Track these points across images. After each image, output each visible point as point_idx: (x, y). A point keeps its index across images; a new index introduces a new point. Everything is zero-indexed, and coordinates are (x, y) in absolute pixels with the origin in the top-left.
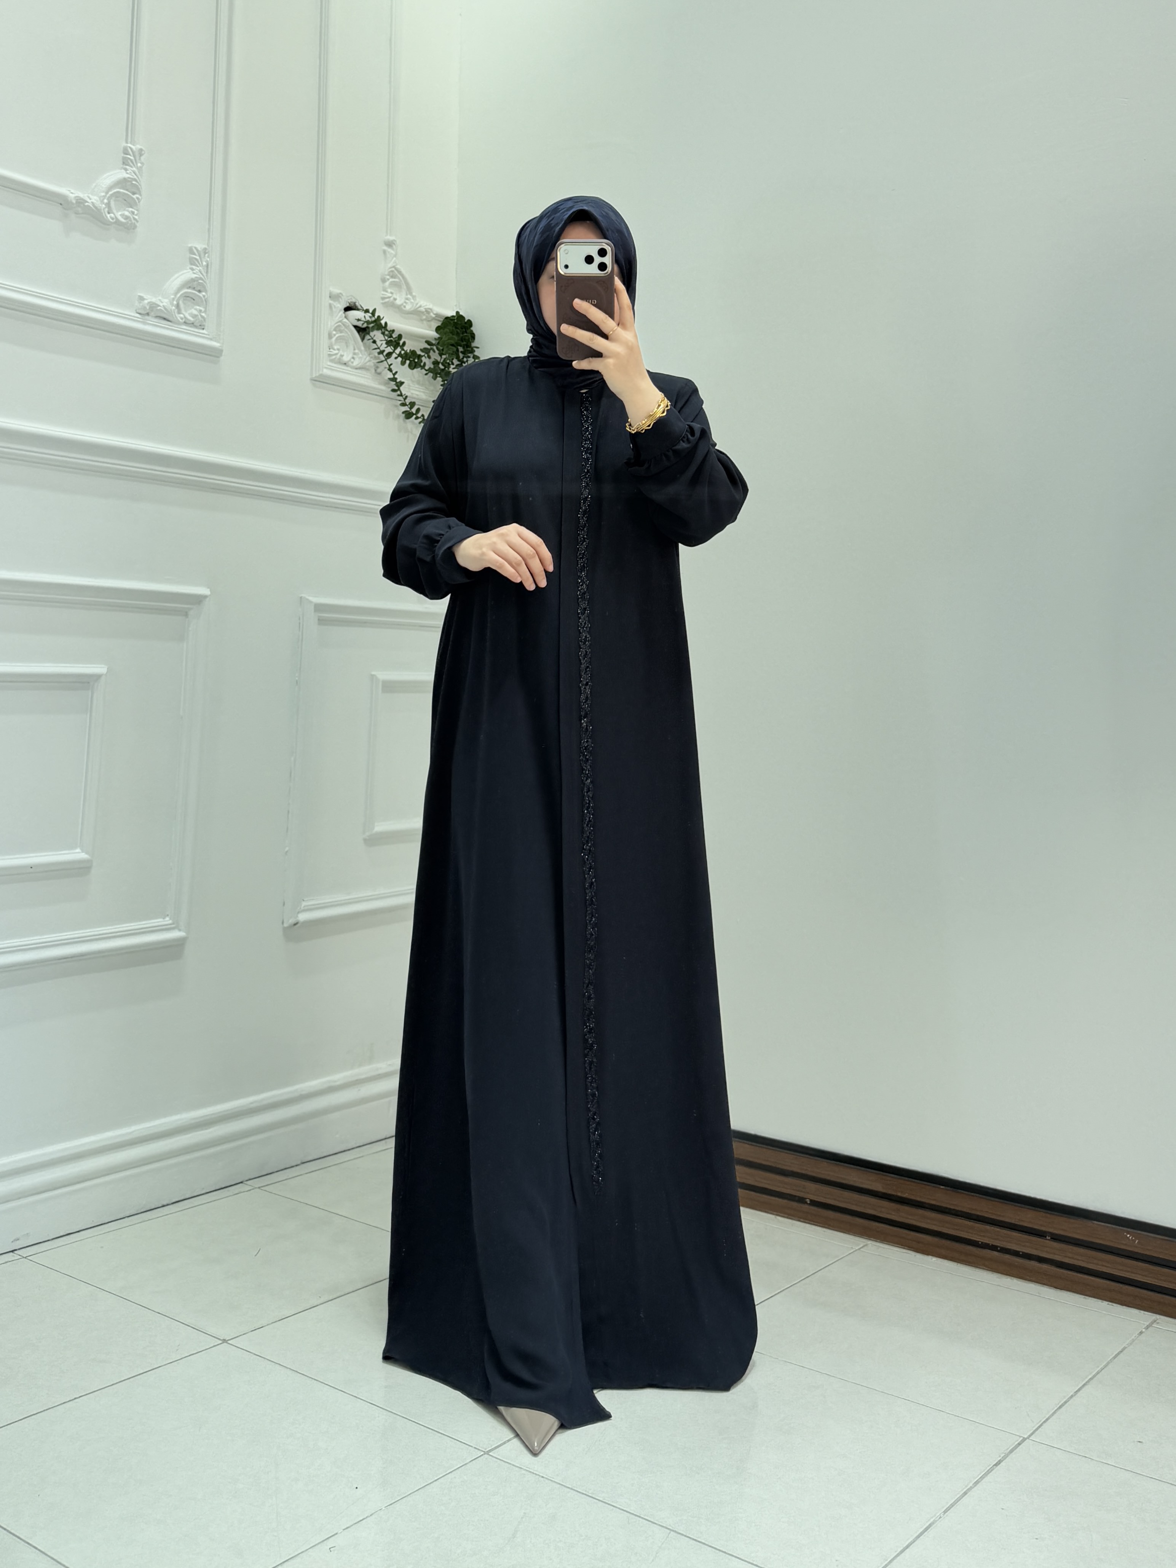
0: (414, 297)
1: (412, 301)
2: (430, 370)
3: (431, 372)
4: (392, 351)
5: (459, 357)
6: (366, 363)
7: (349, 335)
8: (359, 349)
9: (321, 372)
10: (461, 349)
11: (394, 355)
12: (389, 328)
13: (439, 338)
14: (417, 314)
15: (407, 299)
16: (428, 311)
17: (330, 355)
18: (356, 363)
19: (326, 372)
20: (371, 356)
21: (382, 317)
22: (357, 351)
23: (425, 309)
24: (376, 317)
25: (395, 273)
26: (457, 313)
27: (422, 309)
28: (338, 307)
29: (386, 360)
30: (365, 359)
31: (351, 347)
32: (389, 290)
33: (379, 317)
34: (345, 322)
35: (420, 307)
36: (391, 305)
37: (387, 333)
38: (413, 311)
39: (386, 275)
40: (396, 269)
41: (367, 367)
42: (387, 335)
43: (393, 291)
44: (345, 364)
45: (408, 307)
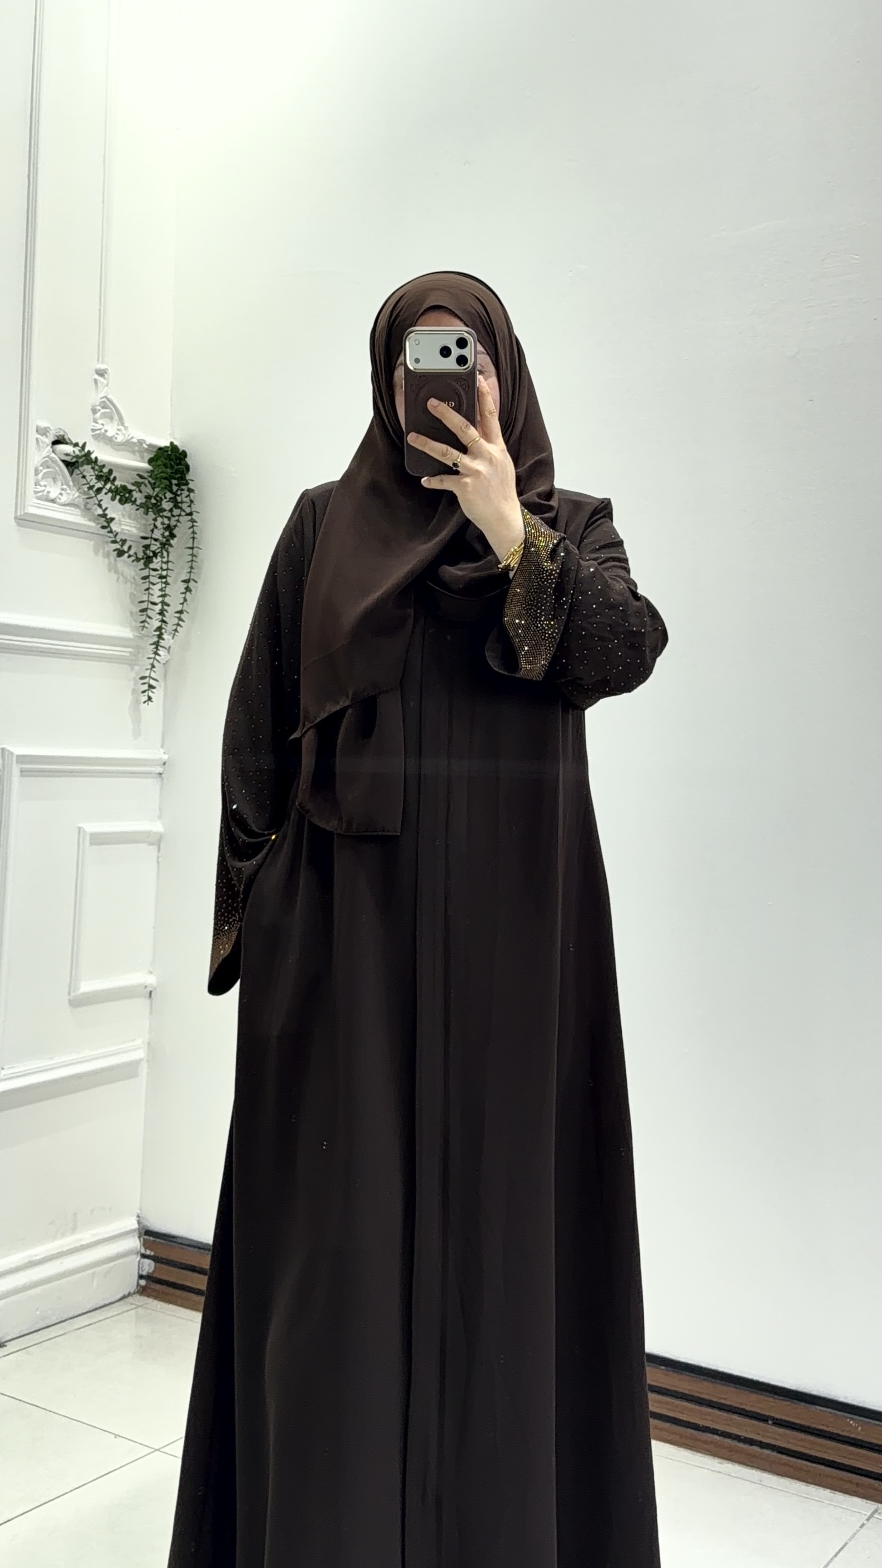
0: (126, 428)
1: (124, 431)
2: (141, 506)
3: (143, 507)
4: (101, 486)
5: (172, 490)
6: (76, 498)
7: (56, 470)
8: (69, 486)
9: (26, 511)
10: (174, 482)
11: (104, 491)
12: (99, 464)
13: (151, 471)
14: (129, 446)
15: (119, 430)
16: (141, 442)
17: (36, 492)
18: (64, 499)
19: (32, 510)
20: (80, 491)
21: (92, 451)
22: (65, 487)
23: (138, 440)
24: (86, 450)
25: (107, 403)
26: (172, 443)
27: (135, 440)
28: (45, 442)
29: (96, 496)
30: (74, 495)
31: (60, 483)
32: (100, 421)
33: (89, 452)
34: (53, 458)
35: (132, 438)
36: (100, 437)
37: (97, 467)
38: (124, 442)
39: (97, 406)
40: (108, 399)
41: (76, 503)
42: (97, 470)
43: (103, 422)
44: (53, 500)
45: (120, 439)
